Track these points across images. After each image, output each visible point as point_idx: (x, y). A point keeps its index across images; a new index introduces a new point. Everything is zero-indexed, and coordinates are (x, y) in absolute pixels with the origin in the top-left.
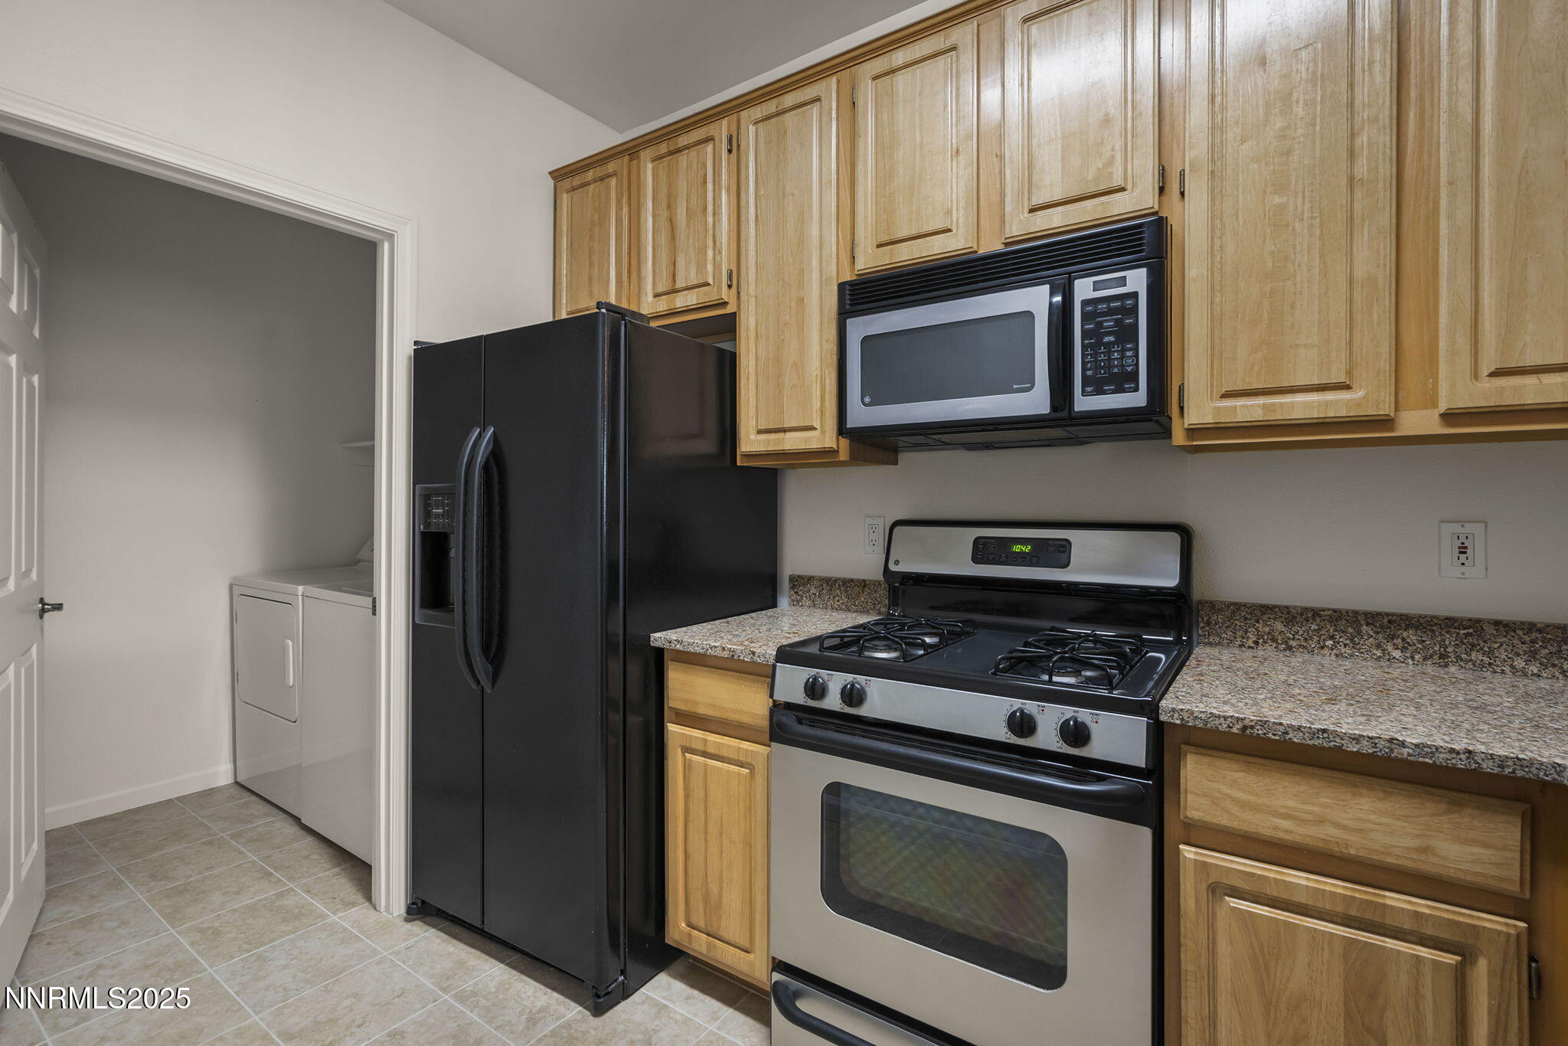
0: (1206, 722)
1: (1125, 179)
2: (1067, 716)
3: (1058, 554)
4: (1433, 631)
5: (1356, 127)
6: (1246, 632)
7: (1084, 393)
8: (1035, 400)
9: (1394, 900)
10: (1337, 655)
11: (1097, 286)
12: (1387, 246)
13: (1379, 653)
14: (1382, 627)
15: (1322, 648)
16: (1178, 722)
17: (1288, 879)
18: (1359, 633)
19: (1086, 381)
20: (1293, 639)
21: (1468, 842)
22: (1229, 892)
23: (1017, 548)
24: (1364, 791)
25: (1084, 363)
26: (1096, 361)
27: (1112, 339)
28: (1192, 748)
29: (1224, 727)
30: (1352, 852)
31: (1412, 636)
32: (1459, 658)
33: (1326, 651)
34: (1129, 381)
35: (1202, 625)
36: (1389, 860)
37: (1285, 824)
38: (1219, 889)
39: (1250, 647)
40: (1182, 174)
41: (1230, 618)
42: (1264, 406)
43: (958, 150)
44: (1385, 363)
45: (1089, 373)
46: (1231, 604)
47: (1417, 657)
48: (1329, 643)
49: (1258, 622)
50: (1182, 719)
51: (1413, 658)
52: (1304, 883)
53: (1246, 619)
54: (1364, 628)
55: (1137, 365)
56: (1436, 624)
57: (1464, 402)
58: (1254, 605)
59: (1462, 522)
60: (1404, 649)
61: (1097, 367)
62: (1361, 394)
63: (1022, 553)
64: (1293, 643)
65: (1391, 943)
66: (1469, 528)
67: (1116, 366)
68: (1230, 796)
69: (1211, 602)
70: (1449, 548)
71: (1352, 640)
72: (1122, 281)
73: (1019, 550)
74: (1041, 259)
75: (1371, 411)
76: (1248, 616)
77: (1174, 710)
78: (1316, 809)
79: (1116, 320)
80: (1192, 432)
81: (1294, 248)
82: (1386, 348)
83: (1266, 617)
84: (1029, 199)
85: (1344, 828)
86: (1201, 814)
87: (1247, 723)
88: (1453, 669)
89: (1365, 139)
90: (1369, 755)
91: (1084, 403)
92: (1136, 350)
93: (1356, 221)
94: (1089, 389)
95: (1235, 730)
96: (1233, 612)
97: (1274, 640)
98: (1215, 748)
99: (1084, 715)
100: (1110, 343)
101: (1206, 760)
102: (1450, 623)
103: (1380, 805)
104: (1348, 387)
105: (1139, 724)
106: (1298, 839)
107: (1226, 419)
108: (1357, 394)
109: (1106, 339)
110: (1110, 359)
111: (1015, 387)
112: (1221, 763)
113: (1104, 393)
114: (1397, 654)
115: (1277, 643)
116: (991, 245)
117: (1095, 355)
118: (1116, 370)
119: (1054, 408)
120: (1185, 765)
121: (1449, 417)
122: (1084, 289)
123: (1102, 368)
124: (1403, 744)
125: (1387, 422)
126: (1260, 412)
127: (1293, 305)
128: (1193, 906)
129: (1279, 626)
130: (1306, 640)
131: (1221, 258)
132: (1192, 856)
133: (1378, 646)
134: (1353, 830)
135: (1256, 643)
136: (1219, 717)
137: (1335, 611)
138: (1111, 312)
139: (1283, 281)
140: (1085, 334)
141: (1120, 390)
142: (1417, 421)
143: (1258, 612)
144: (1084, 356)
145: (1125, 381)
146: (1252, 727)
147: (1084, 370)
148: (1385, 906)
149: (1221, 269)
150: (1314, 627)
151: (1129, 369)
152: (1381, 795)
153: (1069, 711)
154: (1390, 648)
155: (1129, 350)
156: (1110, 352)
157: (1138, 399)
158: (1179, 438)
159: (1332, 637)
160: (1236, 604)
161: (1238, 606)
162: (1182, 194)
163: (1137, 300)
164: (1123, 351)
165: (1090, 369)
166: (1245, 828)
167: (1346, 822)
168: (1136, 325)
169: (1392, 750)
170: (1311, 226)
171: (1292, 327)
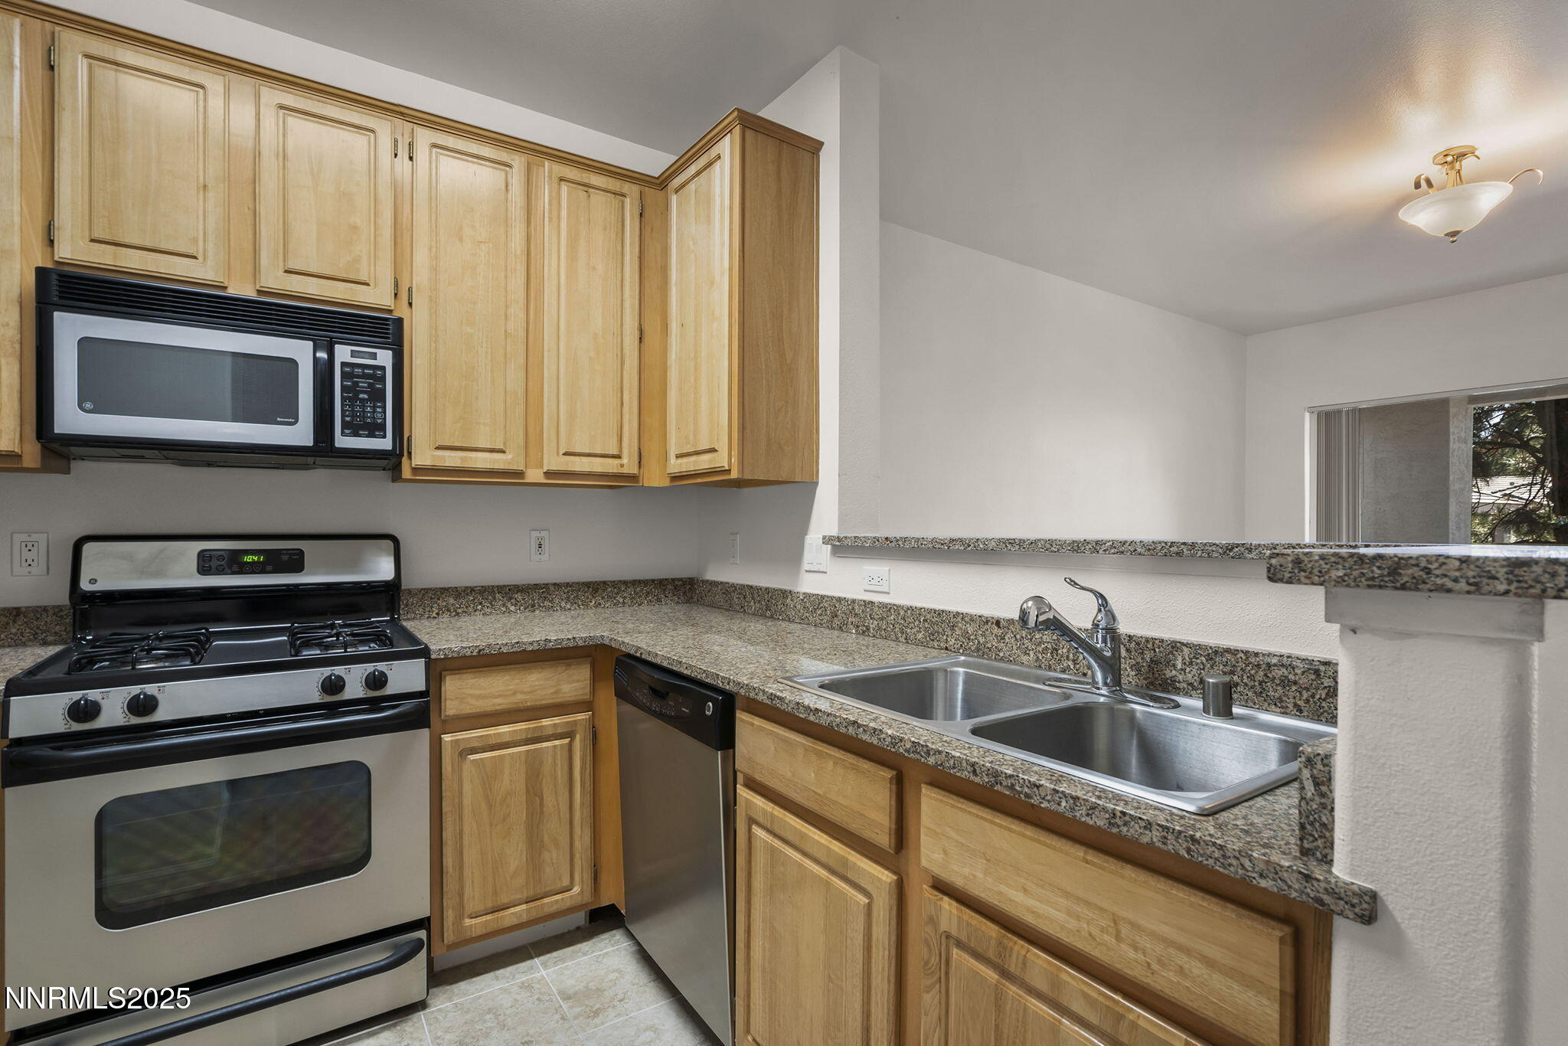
0: (459, 652)
1: (369, 277)
2: (372, 669)
3: (296, 563)
4: (528, 592)
5: (508, 303)
6: (432, 607)
7: (343, 434)
8: (300, 433)
9: (546, 722)
10: (483, 614)
11: (353, 354)
12: (522, 374)
13: (504, 609)
14: (506, 593)
15: (475, 611)
16: (442, 657)
17: (500, 731)
18: (495, 598)
19: (345, 425)
20: (460, 608)
21: (573, 682)
22: (469, 752)
23: (249, 559)
24: (533, 671)
25: (343, 411)
26: (353, 411)
27: (366, 396)
28: (449, 672)
29: (469, 654)
30: (529, 704)
31: (519, 596)
32: (540, 606)
33: (478, 613)
34: (380, 430)
35: (402, 607)
36: (544, 702)
37: (499, 701)
38: (465, 752)
39: (434, 617)
40: (410, 290)
41: (421, 600)
42: (461, 458)
43: (205, 187)
44: (521, 441)
45: (348, 419)
46: (422, 589)
47: (522, 608)
48: (479, 607)
49: (439, 599)
50: (445, 654)
51: (520, 609)
52: (508, 730)
53: (432, 598)
54: (497, 595)
55: (385, 418)
56: (530, 589)
57: (554, 467)
58: (437, 588)
59: (540, 530)
60: (516, 605)
61: (353, 416)
62: (510, 456)
63: (254, 562)
64: (460, 611)
65: (545, 744)
66: (543, 534)
67: (369, 418)
68: (470, 695)
69: (409, 590)
70: (534, 545)
71: (491, 604)
72: (374, 356)
73: (251, 560)
74: (304, 319)
75: (514, 467)
76: (433, 597)
77: (440, 650)
78: (512, 687)
79: (369, 383)
80: (416, 470)
81: (478, 363)
82: (521, 433)
83: (444, 596)
84: (284, 261)
85: (525, 693)
86: (454, 711)
87: (481, 647)
88: (537, 612)
89: (512, 311)
90: (537, 650)
91: (343, 441)
92: (384, 408)
93: (508, 356)
94: (347, 431)
95: (475, 654)
96: (423, 595)
97: (448, 610)
98: (460, 669)
99: (382, 666)
100: (362, 400)
101: (457, 676)
102: (536, 587)
103: (540, 675)
104: (504, 452)
105: (420, 664)
106: (504, 706)
107: (439, 463)
108: (508, 456)
109: (361, 396)
110: (364, 412)
111: (278, 419)
112: (465, 676)
113: (360, 436)
114: (512, 608)
115: (451, 612)
116: (241, 288)
117: (352, 406)
118: (369, 420)
119: (316, 440)
120: (445, 684)
121: (548, 474)
122: (343, 353)
123: (358, 417)
124: (550, 641)
125: (520, 474)
126: (459, 461)
127: (477, 398)
128: (450, 770)
129: (452, 601)
130: (467, 607)
131: (436, 356)
132: (450, 739)
133: (504, 605)
134: (529, 692)
135: (438, 614)
136: (466, 647)
137: (482, 587)
138: (365, 376)
139: (472, 381)
140: (344, 388)
141: (371, 435)
142: (534, 475)
143: (439, 593)
144: (343, 405)
145: (375, 429)
146: (483, 650)
147: (343, 416)
148: (542, 726)
149: (436, 364)
150: (471, 598)
151: (379, 421)
152: (540, 670)
153: (370, 667)
154: (509, 605)
155: (379, 407)
156: (364, 406)
157: (385, 443)
158: (406, 473)
159: (481, 604)
160: (425, 589)
161: (427, 590)
162: (410, 304)
163: (385, 371)
164: (374, 407)
165: (347, 416)
166: (478, 711)
167: (525, 690)
168: (384, 390)
169: (546, 645)
170: (486, 352)
171: (477, 411)
